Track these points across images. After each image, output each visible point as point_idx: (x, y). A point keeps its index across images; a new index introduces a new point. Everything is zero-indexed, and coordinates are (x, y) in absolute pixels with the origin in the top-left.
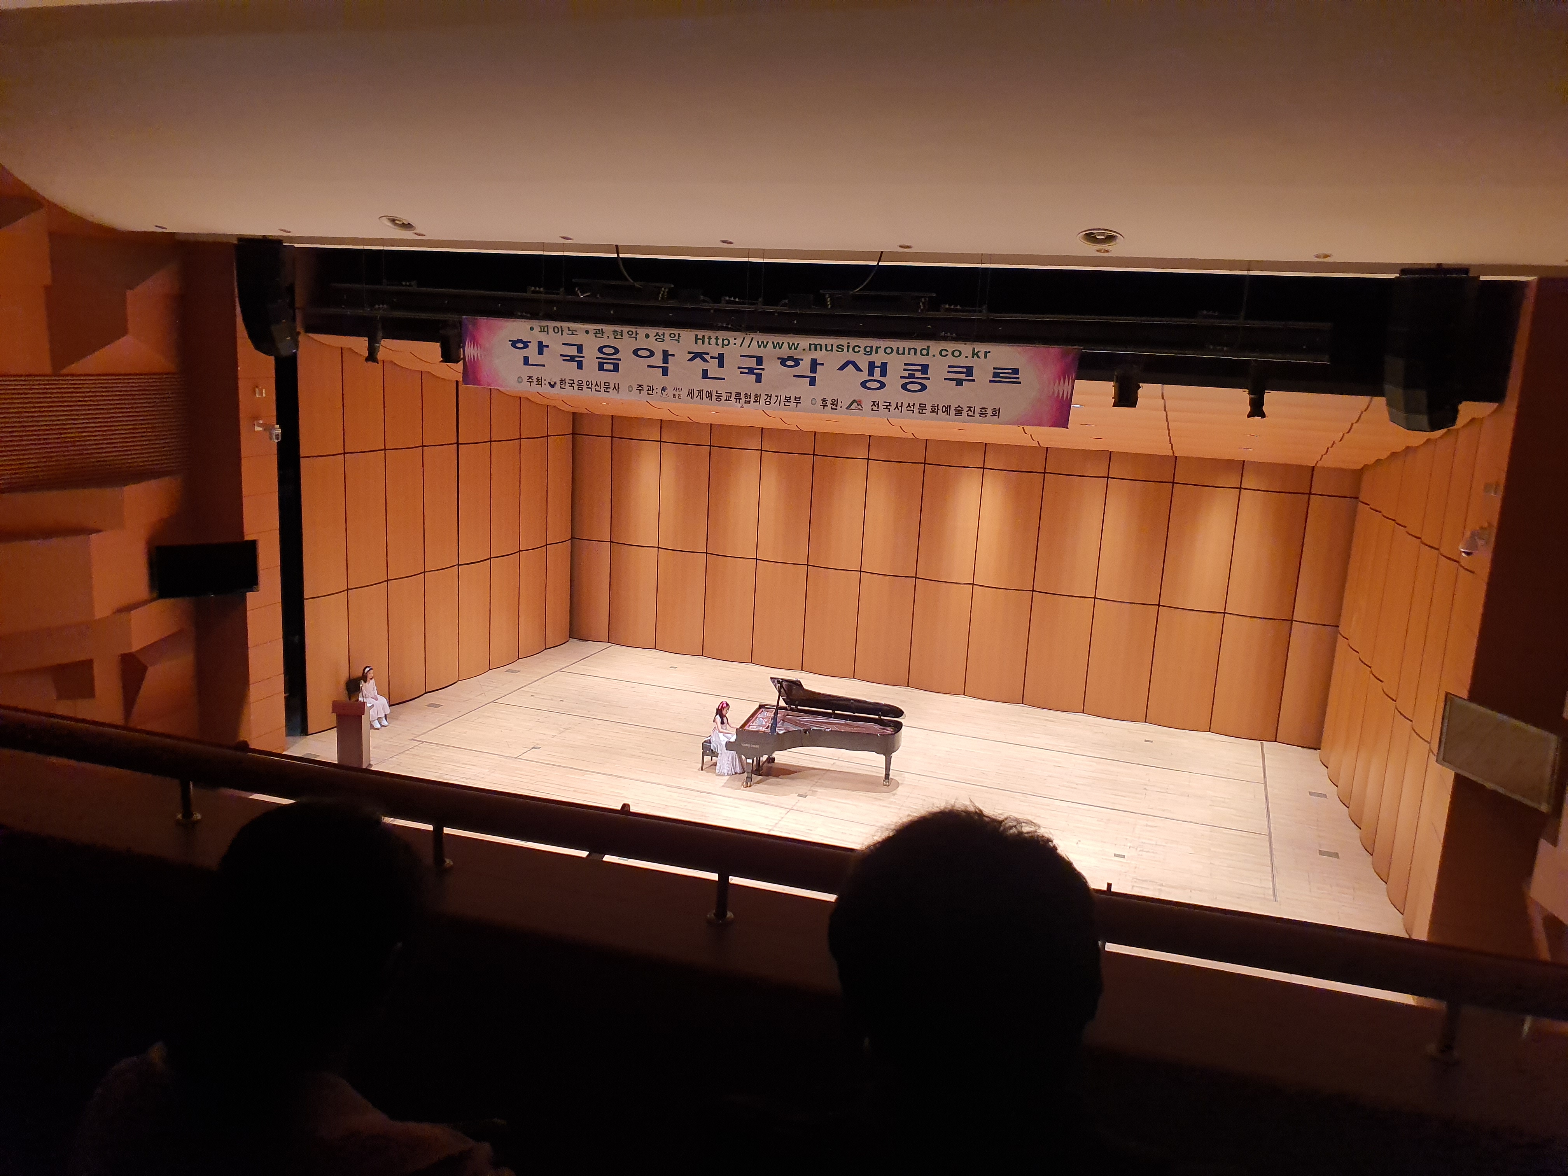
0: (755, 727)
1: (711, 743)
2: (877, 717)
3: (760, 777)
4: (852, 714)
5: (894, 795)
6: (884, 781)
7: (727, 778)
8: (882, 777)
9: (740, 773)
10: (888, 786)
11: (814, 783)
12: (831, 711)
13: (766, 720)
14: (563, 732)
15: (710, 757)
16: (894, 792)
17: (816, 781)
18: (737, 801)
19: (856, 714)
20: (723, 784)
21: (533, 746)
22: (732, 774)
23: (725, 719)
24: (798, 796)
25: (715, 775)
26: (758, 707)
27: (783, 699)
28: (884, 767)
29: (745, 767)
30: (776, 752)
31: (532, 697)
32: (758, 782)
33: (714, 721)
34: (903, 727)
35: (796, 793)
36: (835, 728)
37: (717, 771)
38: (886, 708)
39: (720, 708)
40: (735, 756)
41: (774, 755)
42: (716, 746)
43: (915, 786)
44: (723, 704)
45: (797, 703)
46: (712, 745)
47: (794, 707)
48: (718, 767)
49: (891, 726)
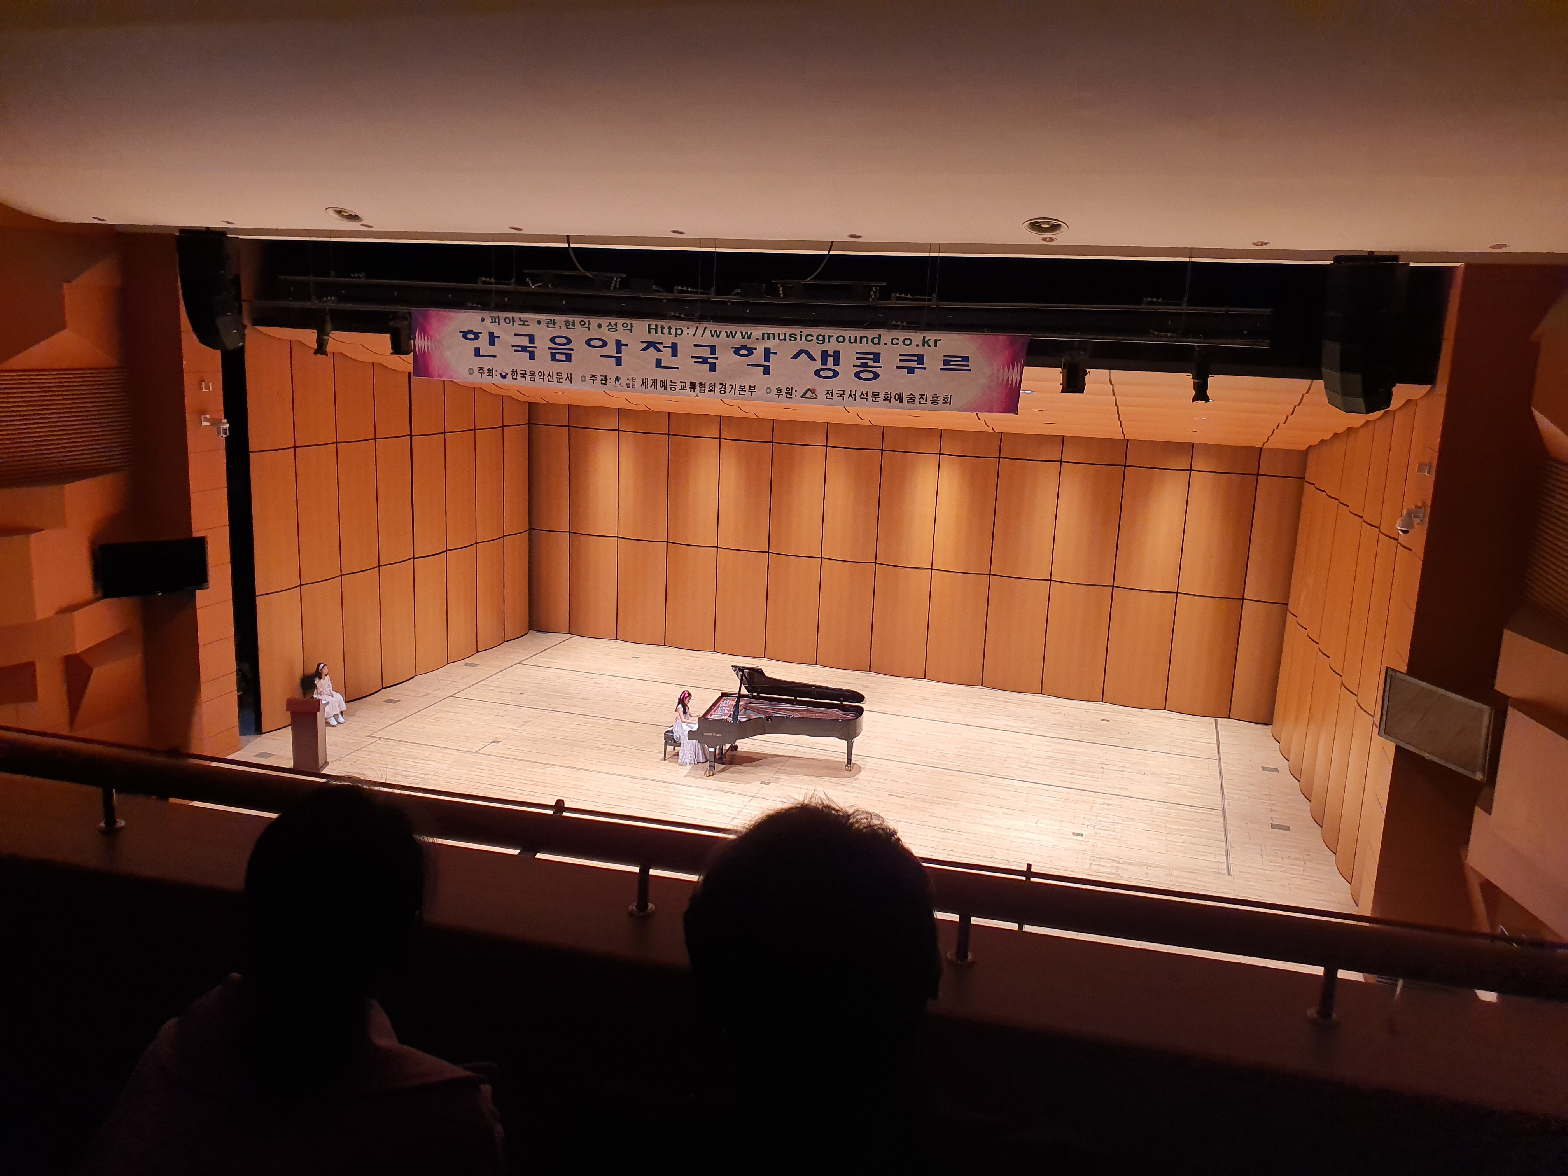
0: (717, 716)
1: (673, 733)
2: (838, 702)
3: (723, 766)
4: (814, 700)
5: (856, 779)
6: (846, 766)
7: (689, 767)
8: (845, 762)
9: (703, 763)
10: (851, 771)
11: (777, 770)
12: (793, 698)
13: (728, 709)
14: (523, 725)
15: (673, 747)
16: (856, 777)
17: (779, 768)
18: (700, 790)
19: (818, 700)
20: (686, 774)
21: (492, 741)
22: (695, 764)
23: (687, 708)
24: (761, 783)
25: (677, 764)
26: (720, 695)
27: (745, 687)
28: (846, 752)
29: (708, 756)
30: (739, 741)
31: (492, 691)
32: (721, 771)
33: (676, 711)
34: (864, 712)
35: (759, 781)
36: (797, 715)
37: (679, 761)
38: (847, 693)
39: (682, 698)
40: (698, 745)
41: (736, 743)
42: (678, 736)
43: (877, 770)
44: (685, 694)
45: (759, 690)
46: (674, 735)
47: (756, 694)
48: (680, 757)
49: (853, 711)
